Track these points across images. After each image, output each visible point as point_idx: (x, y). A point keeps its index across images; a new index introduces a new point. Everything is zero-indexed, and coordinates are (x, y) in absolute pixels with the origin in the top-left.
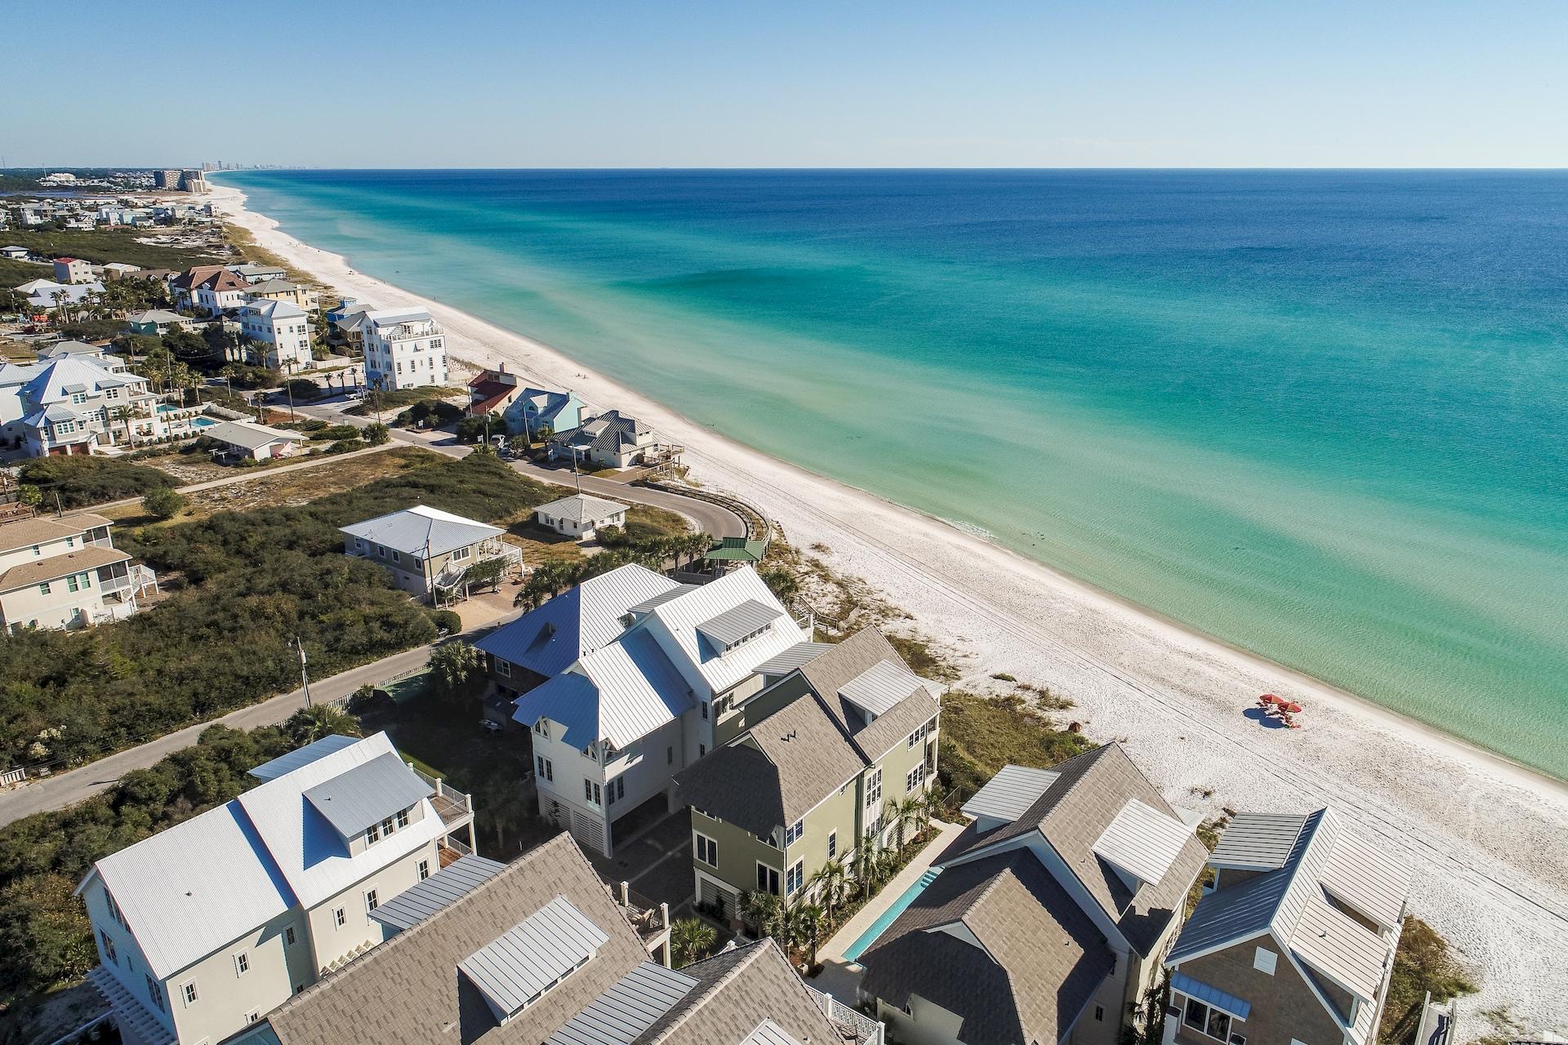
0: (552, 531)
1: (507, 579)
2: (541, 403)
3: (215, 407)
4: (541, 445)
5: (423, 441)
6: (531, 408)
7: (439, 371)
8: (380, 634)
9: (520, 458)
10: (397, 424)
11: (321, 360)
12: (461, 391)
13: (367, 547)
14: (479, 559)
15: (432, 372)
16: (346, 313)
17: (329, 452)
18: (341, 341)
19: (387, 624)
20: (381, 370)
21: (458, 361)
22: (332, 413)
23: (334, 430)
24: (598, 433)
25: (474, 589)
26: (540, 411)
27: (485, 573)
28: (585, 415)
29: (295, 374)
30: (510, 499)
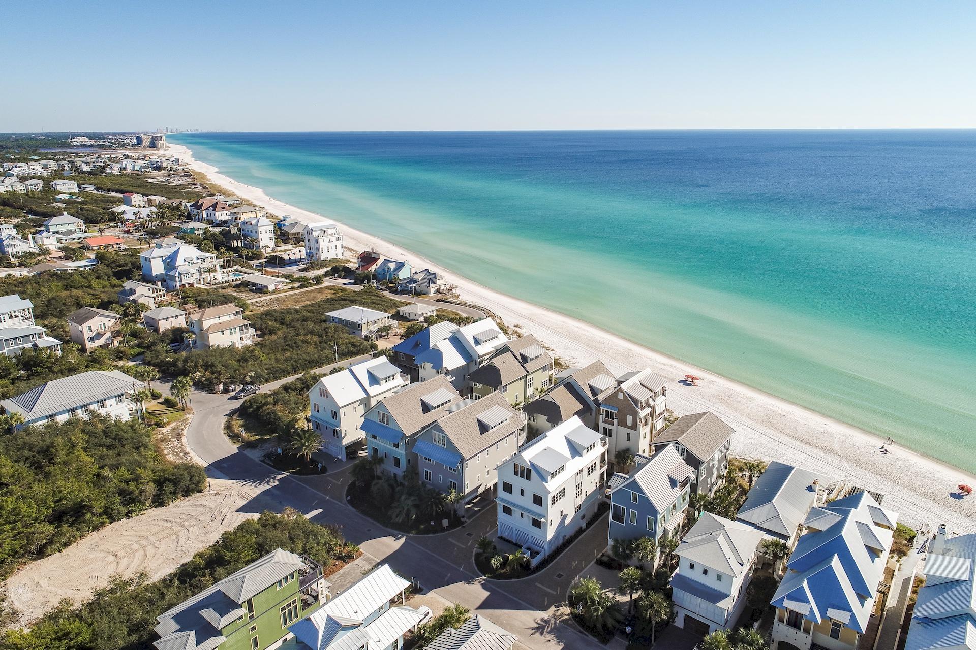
0: (405, 317)
1: (394, 334)
2: (392, 266)
3: (240, 268)
4: (394, 285)
5: (339, 283)
6: (388, 268)
7: (340, 251)
9: (385, 290)
10: (326, 275)
11: (279, 246)
12: (352, 261)
13: (338, 320)
14: (381, 325)
15: (336, 252)
16: (286, 223)
17: (300, 287)
18: (287, 237)
20: (313, 251)
21: (349, 248)
24: (419, 280)
25: (381, 337)
26: (392, 270)
28: (413, 271)
29: (268, 253)
30: (386, 306)
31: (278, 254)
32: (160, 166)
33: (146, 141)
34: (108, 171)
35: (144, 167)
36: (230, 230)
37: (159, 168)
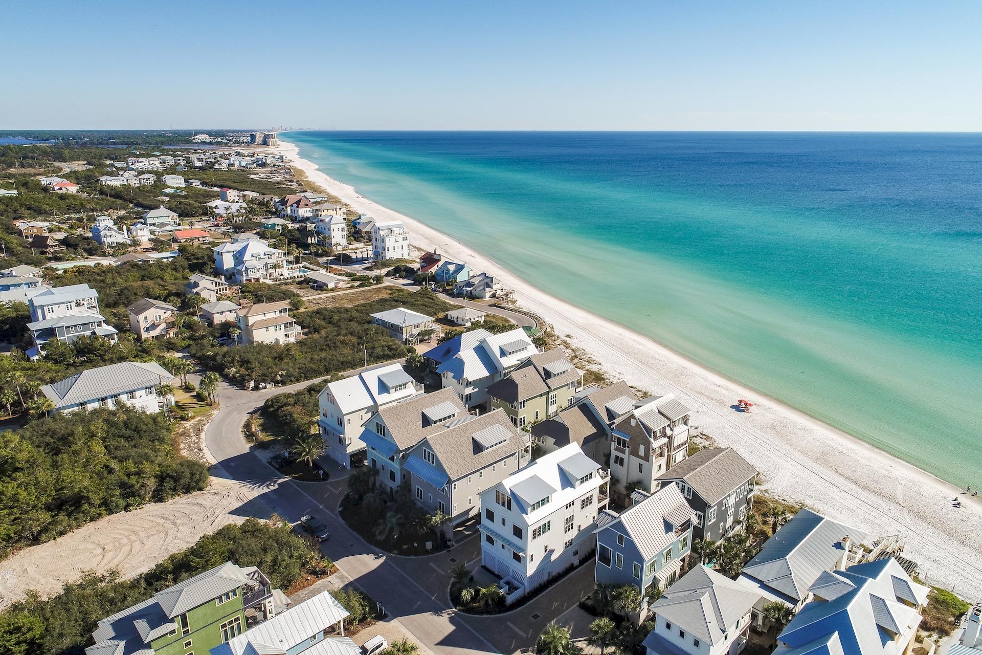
0: (453, 322)
1: (434, 338)
2: (452, 268)
3: (307, 265)
4: (451, 287)
5: (398, 284)
6: (447, 270)
7: (406, 251)
8: (387, 352)
9: (442, 292)
10: (387, 275)
11: (350, 244)
12: (415, 261)
13: (380, 322)
14: (423, 329)
15: (402, 252)
16: (361, 221)
17: (359, 286)
18: (359, 235)
19: (390, 348)
20: (380, 250)
21: (414, 247)
22: (358, 269)
23: (360, 277)
24: (476, 283)
25: (422, 341)
26: (451, 272)
27: (426, 335)
28: (471, 274)
29: (337, 250)
30: (437, 309)
31: (347, 252)
32: (264, 163)
33: (259, 139)
34: (217, 166)
35: (250, 164)
36: (306, 226)
37: (263, 165)
